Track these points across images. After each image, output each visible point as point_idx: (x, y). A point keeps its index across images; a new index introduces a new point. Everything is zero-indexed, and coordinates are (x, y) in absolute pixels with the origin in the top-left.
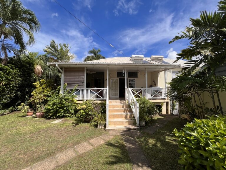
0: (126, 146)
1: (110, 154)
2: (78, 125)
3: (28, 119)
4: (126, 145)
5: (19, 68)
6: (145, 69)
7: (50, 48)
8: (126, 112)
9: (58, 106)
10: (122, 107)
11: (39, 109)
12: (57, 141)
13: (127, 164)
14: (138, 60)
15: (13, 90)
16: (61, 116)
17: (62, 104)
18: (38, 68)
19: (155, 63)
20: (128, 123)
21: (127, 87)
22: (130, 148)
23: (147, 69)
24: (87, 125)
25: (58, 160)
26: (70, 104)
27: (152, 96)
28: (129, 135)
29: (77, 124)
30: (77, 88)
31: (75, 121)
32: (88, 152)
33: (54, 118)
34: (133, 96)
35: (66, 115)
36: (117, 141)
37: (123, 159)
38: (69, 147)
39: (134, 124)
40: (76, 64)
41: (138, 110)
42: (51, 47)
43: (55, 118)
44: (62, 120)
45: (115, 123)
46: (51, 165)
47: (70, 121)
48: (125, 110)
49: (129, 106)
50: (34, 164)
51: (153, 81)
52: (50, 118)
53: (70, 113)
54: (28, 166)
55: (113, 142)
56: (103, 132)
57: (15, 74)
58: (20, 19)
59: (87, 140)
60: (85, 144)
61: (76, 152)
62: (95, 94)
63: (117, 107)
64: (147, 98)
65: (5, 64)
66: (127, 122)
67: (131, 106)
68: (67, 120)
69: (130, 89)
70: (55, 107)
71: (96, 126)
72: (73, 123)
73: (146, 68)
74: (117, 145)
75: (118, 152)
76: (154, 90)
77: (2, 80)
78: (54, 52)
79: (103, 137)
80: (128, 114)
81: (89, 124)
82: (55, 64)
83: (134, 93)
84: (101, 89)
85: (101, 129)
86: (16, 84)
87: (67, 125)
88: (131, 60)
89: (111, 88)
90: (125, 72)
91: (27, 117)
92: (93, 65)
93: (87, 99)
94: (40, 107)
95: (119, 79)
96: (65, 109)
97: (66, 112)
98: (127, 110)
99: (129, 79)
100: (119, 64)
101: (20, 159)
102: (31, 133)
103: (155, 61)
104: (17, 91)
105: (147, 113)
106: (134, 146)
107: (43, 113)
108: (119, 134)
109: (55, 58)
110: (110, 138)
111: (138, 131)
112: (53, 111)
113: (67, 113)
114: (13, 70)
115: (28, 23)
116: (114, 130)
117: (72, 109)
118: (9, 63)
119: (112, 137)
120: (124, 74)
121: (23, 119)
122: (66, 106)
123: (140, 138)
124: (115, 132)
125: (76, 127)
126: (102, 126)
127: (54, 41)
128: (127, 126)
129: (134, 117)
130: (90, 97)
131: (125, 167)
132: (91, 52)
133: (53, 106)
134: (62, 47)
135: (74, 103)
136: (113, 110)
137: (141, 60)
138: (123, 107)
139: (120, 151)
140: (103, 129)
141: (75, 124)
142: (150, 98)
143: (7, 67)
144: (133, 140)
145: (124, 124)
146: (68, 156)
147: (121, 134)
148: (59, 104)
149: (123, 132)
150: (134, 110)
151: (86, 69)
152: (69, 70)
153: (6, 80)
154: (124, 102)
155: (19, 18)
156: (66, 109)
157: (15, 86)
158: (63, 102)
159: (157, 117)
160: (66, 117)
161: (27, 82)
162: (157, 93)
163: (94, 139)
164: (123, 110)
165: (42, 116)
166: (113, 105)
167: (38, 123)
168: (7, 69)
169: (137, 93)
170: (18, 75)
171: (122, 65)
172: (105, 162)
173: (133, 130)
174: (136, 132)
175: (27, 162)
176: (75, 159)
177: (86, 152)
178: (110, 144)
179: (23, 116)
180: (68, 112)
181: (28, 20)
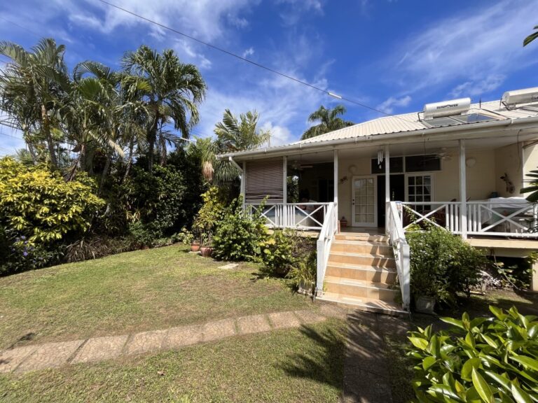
0: (346, 348)
1: (299, 352)
2: (260, 280)
3: (190, 257)
4: (348, 345)
5: (181, 169)
6: (457, 142)
7: (222, 127)
8: (381, 266)
9: (232, 238)
10: (370, 251)
11: (206, 240)
12: (214, 301)
13: (327, 387)
14: (448, 116)
15: (175, 206)
16: (237, 257)
17: (238, 234)
18: (208, 167)
19: (516, 115)
20: (377, 296)
21: (393, 200)
22: (356, 356)
23: (463, 142)
24: (278, 282)
25: (204, 333)
26: (254, 236)
27: (483, 226)
28: (369, 326)
29: (261, 277)
30: (266, 204)
31: (260, 270)
32: (258, 336)
33: (226, 261)
35: (247, 256)
36: (329, 331)
37: (323, 373)
38: (229, 316)
39: (397, 300)
40: (264, 153)
41: (407, 263)
42: (224, 125)
43: (228, 260)
44: (237, 265)
45: (342, 290)
46: (192, 337)
47: (252, 268)
48: (377, 260)
50: (173, 328)
51: (505, 178)
52: (219, 259)
53: (254, 252)
54: (165, 328)
55: (319, 330)
56: (305, 304)
57: (177, 179)
58: (179, 85)
59: (266, 311)
60: (259, 318)
61: (237, 328)
62: (306, 216)
63: (355, 251)
64: (465, 233)
65: (164, 166)
66: (374, 291)
67: (395, 252)
68: (246, 267)
70: (226, 239)
71: (295, 288)
72: (254, 274)
73: (459, 140)
74: (325, 338)
75: (320, 355)
76: (496, 206)
77: (161, 191)
78: (230, 132)
79: (300, 315)
80: (383, 271)
81: (284, 280)
82: (228, 157)
84: (320, 205)
85: (304, 296)
86: (178, 196)
87: (243, 275)
88: (420, 121)
89: (354, 202)
90: (384, 159)
91: (191, 252)
92: (299, 149)
93: (289, 227)
94: (207, 237)
95: (378, 177)
96: (243, 244)
97: (246, 251)
98: (383, 261)
99: (408, 175)
100: (364, 139)
101: (158, 315)
102: (185, 279)
103: (521, 108)
104: (181, 208)
105: (444, 277)
106: (371, 354)
107: (210, 247)
108: (343, 317)
109: (234, 145)
110: (317, 321)
111: (405, 324)
112: (223, 246)
113: (249, 253)
114: (174, 173)
115: (190, 88)
116: (334, 304)
117: (257, 247)
118: (169, 162)
119: (323, 319)
120: (383, 164)
121: (184, 255)
122: (245, 240)
123: (400, 341)
124: (335, 309)
125: (257, 282)
126: (308, 289)
127: (229, 112)
128: (376, 304)
130: (296, 223)
131: (320, 392)
132: (313, 118)
133: (223, 237)
134: (245, 119)
135: (263, 235)
136: (343, 257)
137: (459, 114)
138: (373, 253)
139: (325, 354)
140: (308, 297)
141: (256, 277)
142: (475, 233)
143: (165, 169)
144: (376, 340)
145: (366, 296)
146: (222, 330)
147: (349, 319)
148: (233, 233)
149: (356, 314)
151: (285, 159)
152: (255, 165)
153: (165, 190)
154: (382, 238)
155: (177, 84)
156: (246, 244)
157: (178, 200)
158: (239, 229)
159: (500, 297)
160: (246, 260)
161: (193, 192)
162: (507, 219)
163: (279, 314)
164: (372, 261)
165: (209, 254)
166: (344, 245)
167: (200, 265)
168: (166, 173)
169: (425, 217)
170: (181, 181)
171: (373, 141)
172: (280, 364)
173: (390, 316)
174: (396, 322)
175: (166, 321)
176: (231, 338)
177: (253, 334)
178: (310, 333)
179: (186, 251)
180: (250, 251)
181: (190, 83)
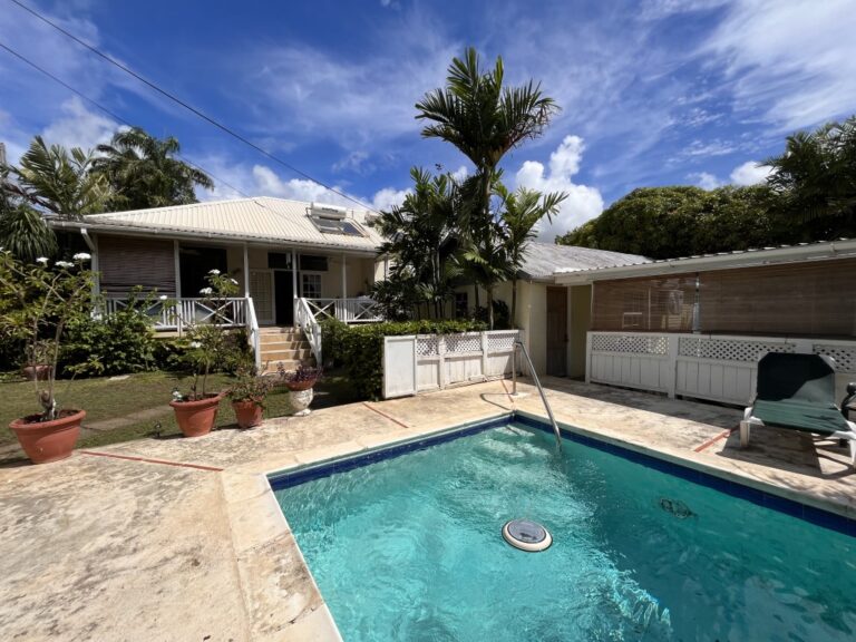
8: (296, 349)
9: (113, 343)
10: (286, 339)
17: (124, 338)
21: (299, 296)
27: (356, 315)
34: (313, 317)
35: (133, 366)
39: (314, 364)
41: (319, 338)
48: (293, 344)
49: (303, 338)
53: (144, 360)
62: (211, 312)
63: (275, 341)
64: (346, 321)
66: (298, 363)
67: (308, 335)
69: (304, 300)
70: (101, 346)
76: (361, 302)
80: (301, 350)
82: (79, 228)
83: (314, 311)
84: (228, 301)
88: (308, 216)
93: (186, 326)
95: (276, 273)
96: (131, 350)
97: (134, 358)
98: (299, 343)
99: (303, 273)
113: (136, 362)
122: (133, 344)
129: (313, 355)
130: (196, 322)
133: (94, 343)
137: (339, 220)
138: (289, 340)
142: (351, 321)
148: (115, 337)
150: (312, 342)
154: (292, 329)
162: (367, 310)
166: (265, 337)
169: (322, 310)
